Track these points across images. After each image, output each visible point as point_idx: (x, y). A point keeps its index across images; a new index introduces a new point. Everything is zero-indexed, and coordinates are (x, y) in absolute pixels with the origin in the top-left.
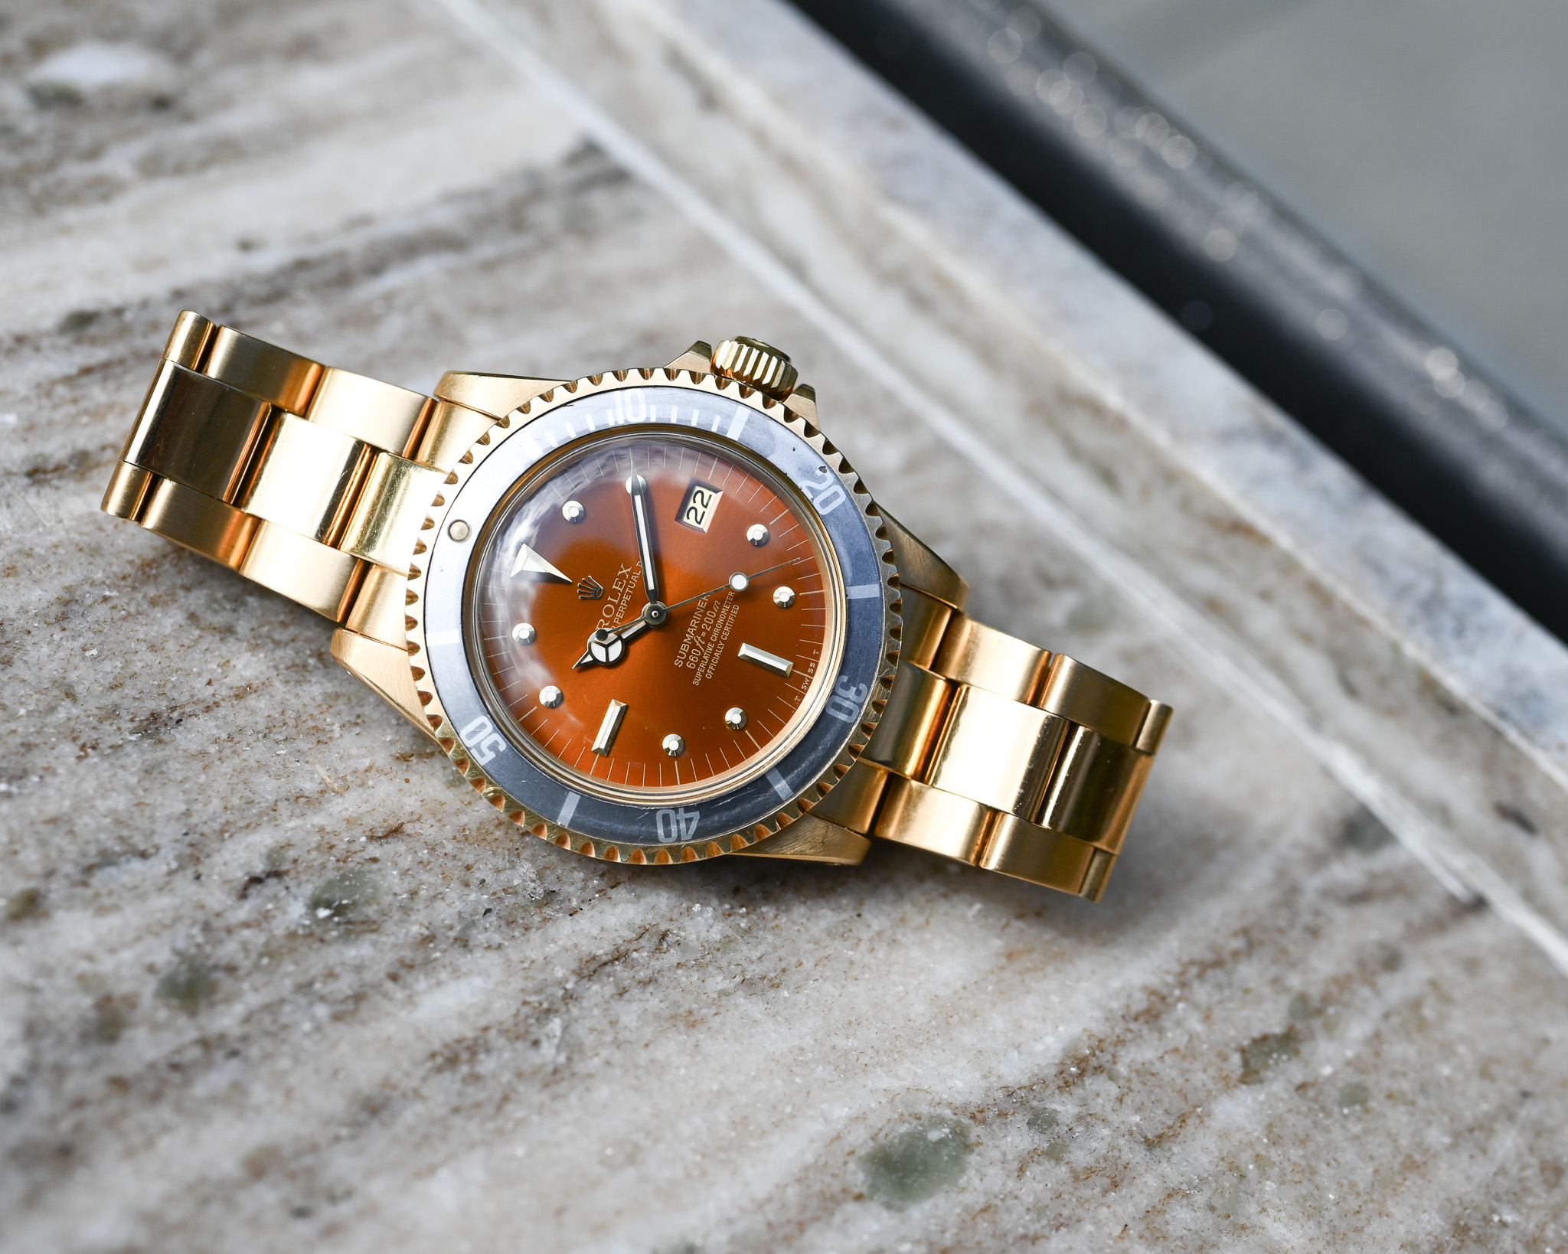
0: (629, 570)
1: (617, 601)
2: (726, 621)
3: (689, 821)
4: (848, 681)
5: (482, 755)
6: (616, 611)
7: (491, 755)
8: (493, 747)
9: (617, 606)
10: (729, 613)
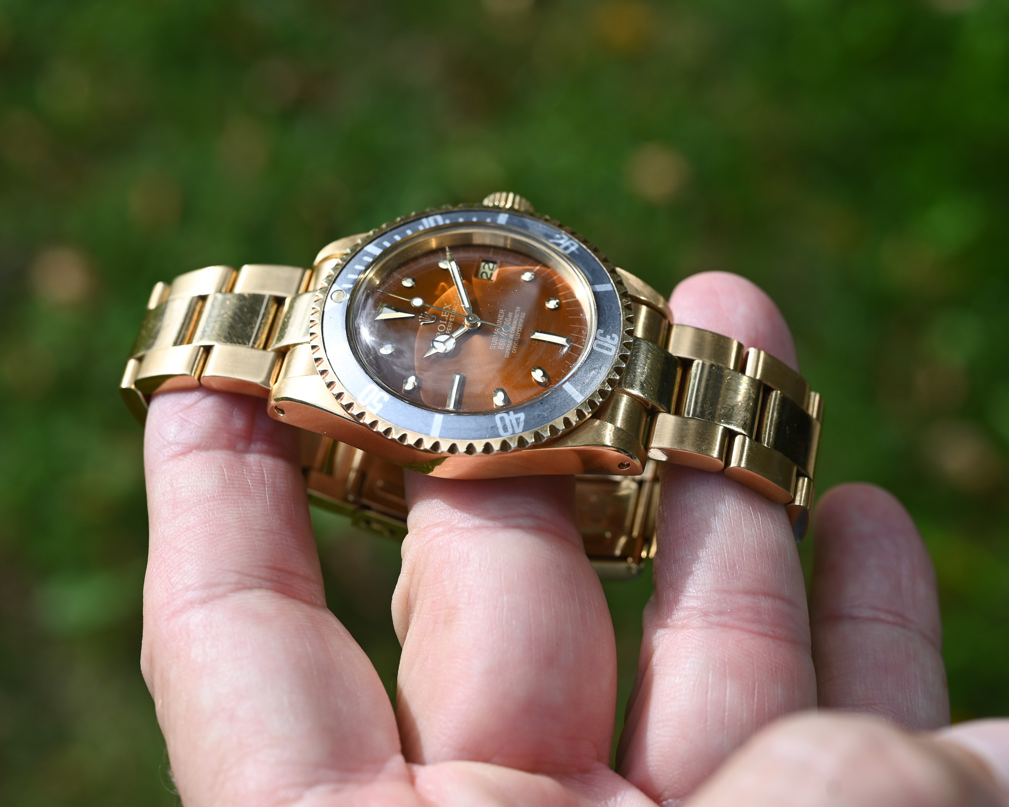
0: (450, 305)
1: (446, 323)
2: (518, 321)
3: (517, 419)
4: (604, 332)
5: (374, 408)
6: (446, 327)
7: (381, 406)
8: (381, 400)
9: (446, 325)
10: (519, 318)
